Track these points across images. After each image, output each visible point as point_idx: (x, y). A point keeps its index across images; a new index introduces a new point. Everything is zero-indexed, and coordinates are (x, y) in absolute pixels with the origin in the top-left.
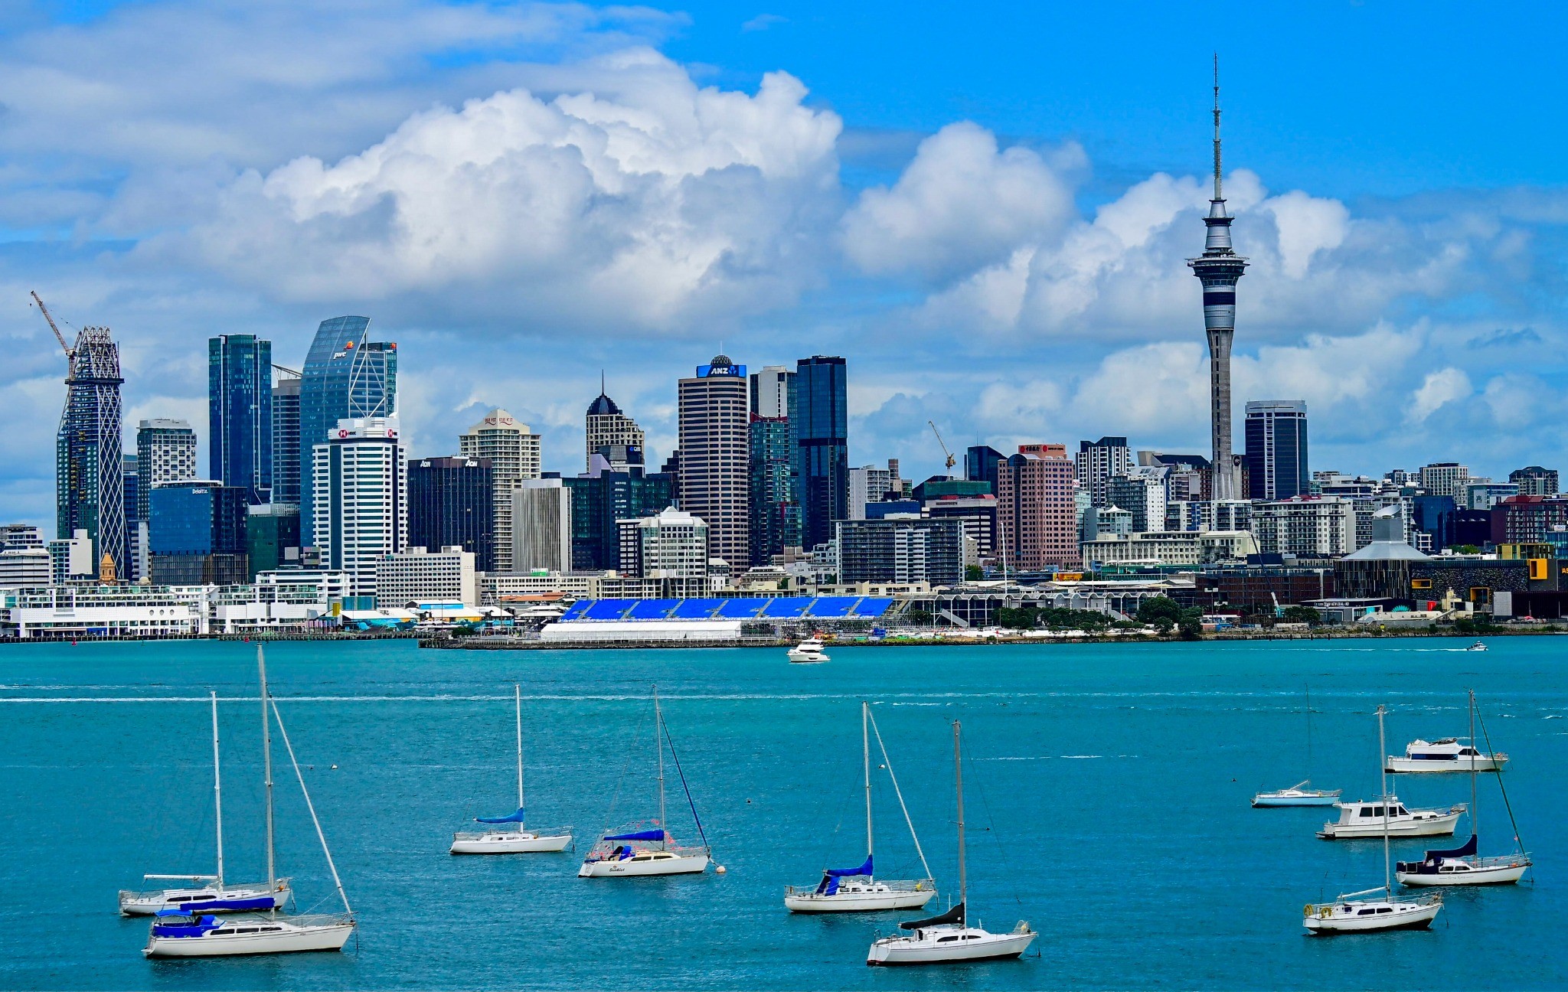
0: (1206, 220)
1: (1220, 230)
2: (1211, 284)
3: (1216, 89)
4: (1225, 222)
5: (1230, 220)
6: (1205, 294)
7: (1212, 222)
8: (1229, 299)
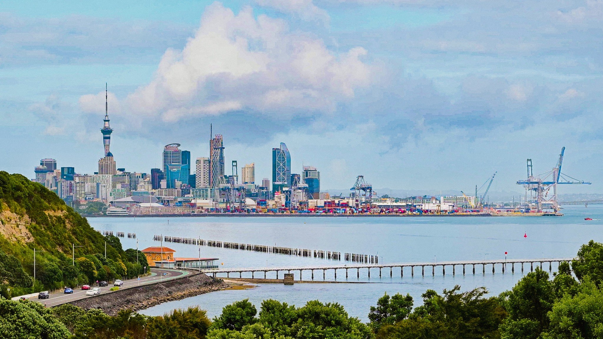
0: (104, 120)
1: (107, 123)
2: (105, 134)
3: (106, 91)
4: (108, 121)
5: (109, 120)
6: (104, 137)
7: (105, 121)
8: (109, 138)
